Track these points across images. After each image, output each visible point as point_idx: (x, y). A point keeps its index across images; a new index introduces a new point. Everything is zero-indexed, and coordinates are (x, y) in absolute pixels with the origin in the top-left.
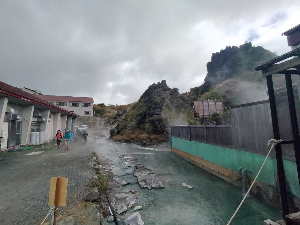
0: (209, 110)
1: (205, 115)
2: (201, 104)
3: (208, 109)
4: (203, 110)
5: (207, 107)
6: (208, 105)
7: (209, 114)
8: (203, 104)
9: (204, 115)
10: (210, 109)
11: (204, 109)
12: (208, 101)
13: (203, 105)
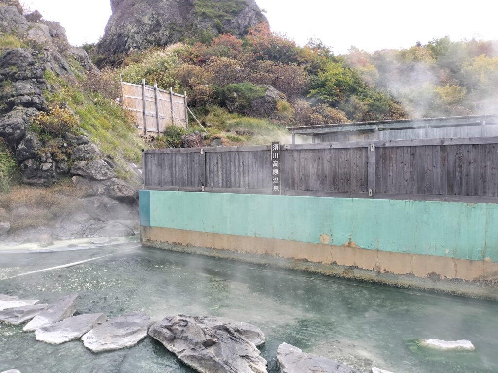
0: (157, 117)
1: (149, 129)
2: (138, 96)
3: (154, 113)
4: (144, 113)
5: (153, 107)
6: (156, 102)
7: (158, 129)
8: (143, 94)
9: (145, 128)
10: (159, 114)
11: (147, 112)
12: (155, 89)
13: (143, 100)
